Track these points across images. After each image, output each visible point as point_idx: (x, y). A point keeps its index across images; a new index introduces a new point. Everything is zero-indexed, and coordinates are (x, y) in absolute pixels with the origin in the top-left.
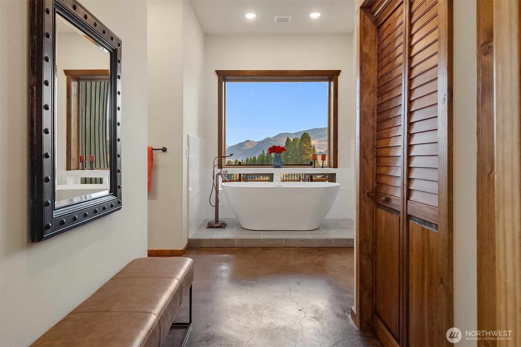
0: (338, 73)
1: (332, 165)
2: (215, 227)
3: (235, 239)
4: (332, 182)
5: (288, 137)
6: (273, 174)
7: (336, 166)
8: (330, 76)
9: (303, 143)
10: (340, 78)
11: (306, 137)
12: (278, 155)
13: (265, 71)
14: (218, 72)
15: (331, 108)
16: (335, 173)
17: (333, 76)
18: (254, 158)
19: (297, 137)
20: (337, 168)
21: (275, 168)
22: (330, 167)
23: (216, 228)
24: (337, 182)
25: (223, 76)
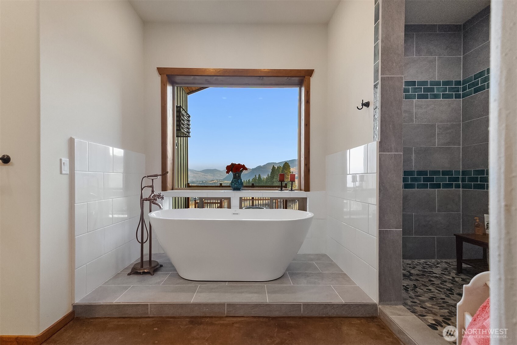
0: (310, 73)
1: (303, 187)
2: (140, 273)
3: (149, 304)
4: (303, 210)
5: (273, 166)
6: (230, 198)
7: (307, 189)
8: (301, 77)
9: (285, 170)
10: (314, 80)
11: (286, 165)
12: (237, 175)
13: (219, 70)
14: (161, 71)
15: (302, 119)
16: (306, 197)
17: (305, 77)
18: (249, 180)
19: (280, 166)
20: (309, 191)
21: (233, 190)
22: (301, 190)
23: (142, 274)
24: (307, 211)
25: (167, 75)
